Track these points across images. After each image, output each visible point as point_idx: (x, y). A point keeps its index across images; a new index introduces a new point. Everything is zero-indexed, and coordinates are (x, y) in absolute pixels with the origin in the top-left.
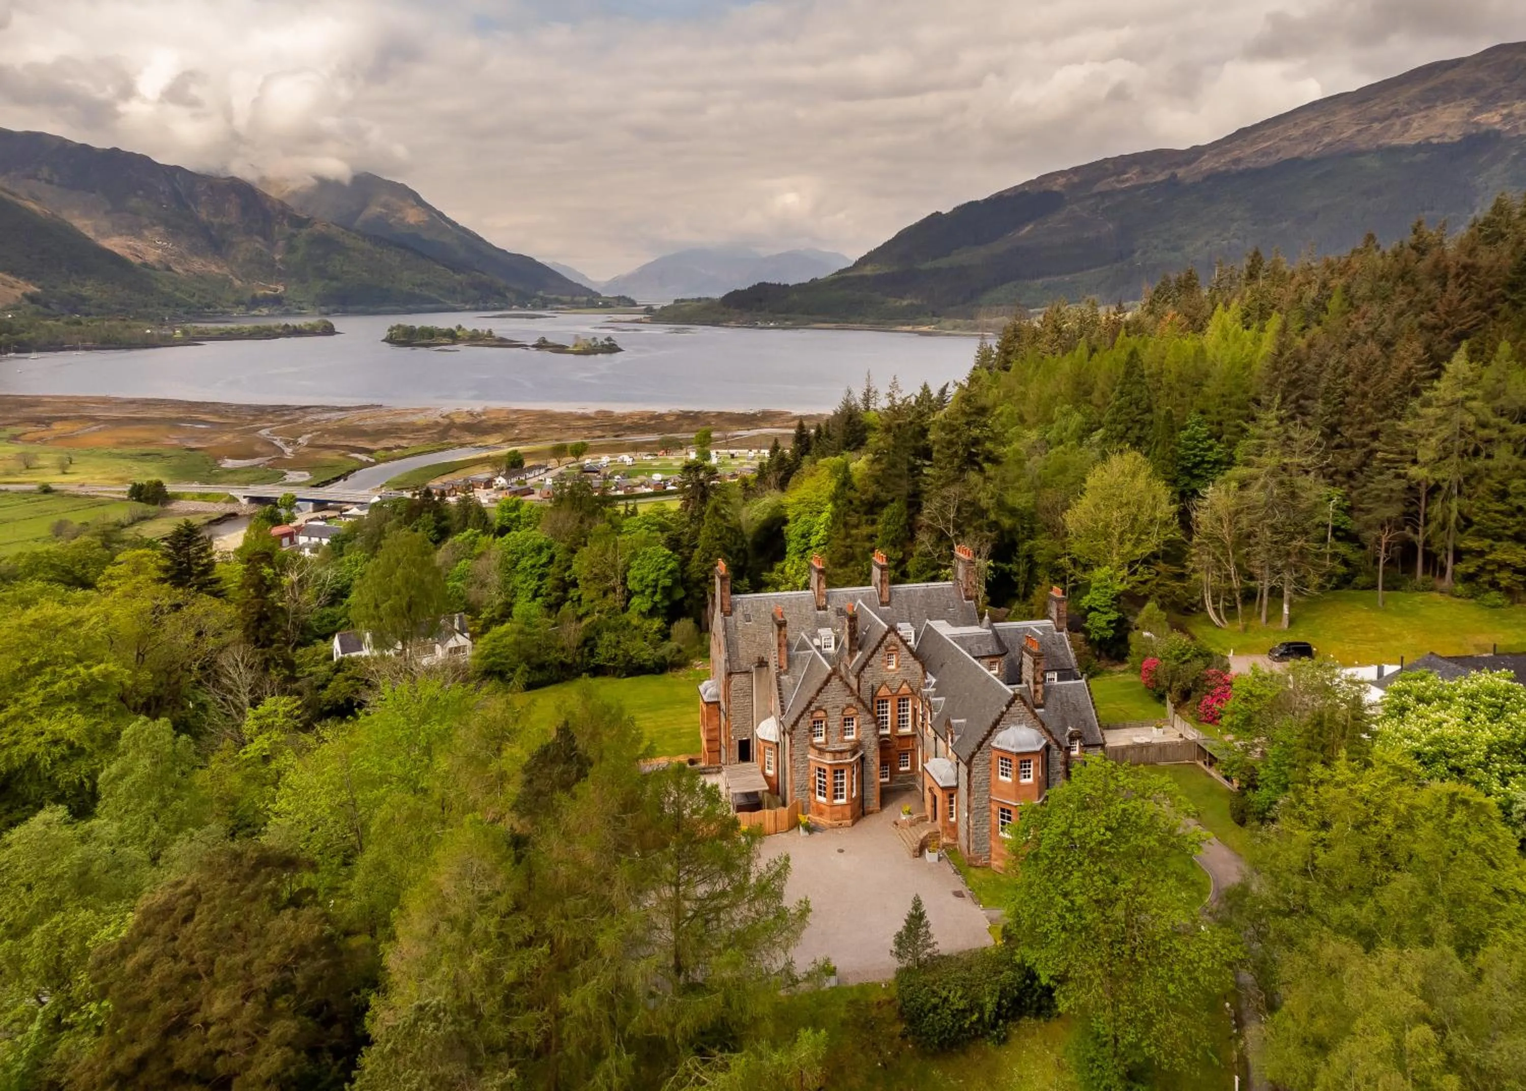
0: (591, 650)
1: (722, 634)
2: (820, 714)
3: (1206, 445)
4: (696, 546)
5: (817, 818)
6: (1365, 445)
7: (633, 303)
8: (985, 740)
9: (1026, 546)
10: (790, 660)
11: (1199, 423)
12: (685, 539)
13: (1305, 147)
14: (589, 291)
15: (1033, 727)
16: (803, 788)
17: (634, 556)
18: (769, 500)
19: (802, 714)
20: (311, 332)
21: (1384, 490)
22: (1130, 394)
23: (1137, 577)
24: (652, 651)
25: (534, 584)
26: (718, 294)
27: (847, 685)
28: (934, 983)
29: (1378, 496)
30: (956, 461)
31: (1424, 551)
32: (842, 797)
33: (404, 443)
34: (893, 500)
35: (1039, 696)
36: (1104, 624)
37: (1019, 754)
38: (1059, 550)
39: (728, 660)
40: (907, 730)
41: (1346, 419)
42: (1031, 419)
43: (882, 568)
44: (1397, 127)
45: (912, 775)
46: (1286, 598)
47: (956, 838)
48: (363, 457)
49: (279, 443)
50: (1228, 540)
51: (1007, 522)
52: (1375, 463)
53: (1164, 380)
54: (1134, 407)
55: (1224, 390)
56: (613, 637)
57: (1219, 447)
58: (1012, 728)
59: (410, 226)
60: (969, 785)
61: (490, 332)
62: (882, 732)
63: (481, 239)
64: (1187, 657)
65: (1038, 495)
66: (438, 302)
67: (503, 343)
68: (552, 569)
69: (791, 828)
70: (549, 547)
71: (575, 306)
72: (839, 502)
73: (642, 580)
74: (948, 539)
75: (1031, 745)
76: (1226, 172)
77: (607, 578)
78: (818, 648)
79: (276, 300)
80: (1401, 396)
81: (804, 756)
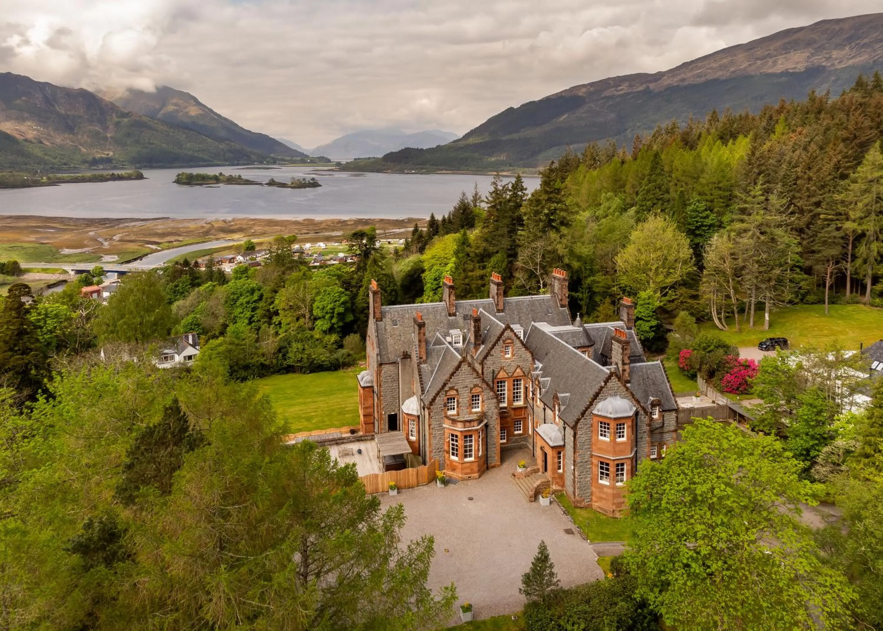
0: (284, 355)
1: (375, 335)
2: (453, 392)
3: (704, 214)
4: (361, 286)
5: (450, 473)
6: (811, 211)
7: (329, 161)
8: (587, 409)
9: (589, 280)
10: (428, 353)
11: (698, 201)
12: (353, 282)
13: (721, 73)
14: (302, 154)
15: (624, 397)
16: (440, 450)
17: (318, 293)
18: (413, 258)
19: (437, 394)
20: (129, 178)
21: (830, 238)
22: (655, 181)
23: (667, 298)
24: (328, 355)
25: (248, 314)
26: (380, 156)
27: (474, 370)
28: (559, 617)
29: (825, 241)
30: (541, 224)
31: (852, 279)
32: (470, 456)
33: (181, 238)
34: (497, 252)
35: (626, 374)
36: (648, 329)
37: (615, 419)
38: (610, 283)
39: (379, 354)
40: (520, 403)
41: (798, 195)
42: (584, 205)
43: (498, 285)
44: (770, 63)
45: (525, 436)
46: (767, 309)
47: (563, 486)
48: (154, 247)
49: (100, 240)
50: (729, 271)
51: (576, 265)
52: (819, 222)
53: (673, 175)
54: (657, 190)
55: (714, 180)
56: (300, 346)
57: (713, 216)
58: (610, 399)
59: (192, 117)
60: (575, 444)
61: (240, 176)
62: (502, 405)
63: (236, 125)
64: (712, 347)
65: (595, 247)
66: (209, 161)
67: (248, 182)
68: (261, 304)
69: (430, 482)
70: (259, 290)
71: (293, 162)
72: (460, 255)
73: (323, 308)
74: (536, 276)
75: (626, 411)
76: (677, 86)
77: (299, 308)
78: (450, 343)
79: (109, 160)
80: (833, 179)
81: (440, 425)
